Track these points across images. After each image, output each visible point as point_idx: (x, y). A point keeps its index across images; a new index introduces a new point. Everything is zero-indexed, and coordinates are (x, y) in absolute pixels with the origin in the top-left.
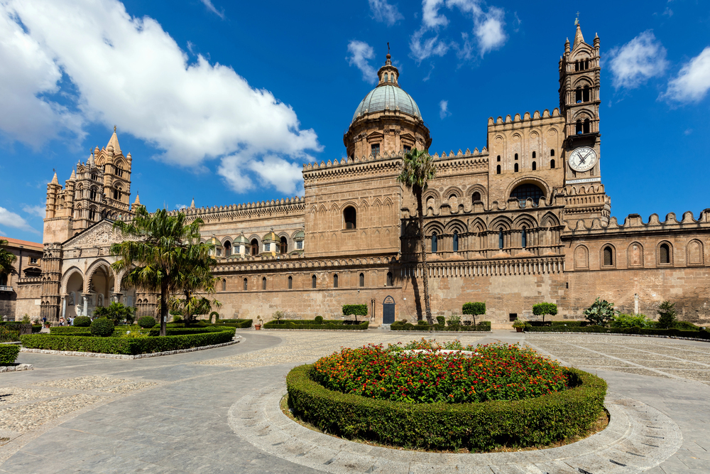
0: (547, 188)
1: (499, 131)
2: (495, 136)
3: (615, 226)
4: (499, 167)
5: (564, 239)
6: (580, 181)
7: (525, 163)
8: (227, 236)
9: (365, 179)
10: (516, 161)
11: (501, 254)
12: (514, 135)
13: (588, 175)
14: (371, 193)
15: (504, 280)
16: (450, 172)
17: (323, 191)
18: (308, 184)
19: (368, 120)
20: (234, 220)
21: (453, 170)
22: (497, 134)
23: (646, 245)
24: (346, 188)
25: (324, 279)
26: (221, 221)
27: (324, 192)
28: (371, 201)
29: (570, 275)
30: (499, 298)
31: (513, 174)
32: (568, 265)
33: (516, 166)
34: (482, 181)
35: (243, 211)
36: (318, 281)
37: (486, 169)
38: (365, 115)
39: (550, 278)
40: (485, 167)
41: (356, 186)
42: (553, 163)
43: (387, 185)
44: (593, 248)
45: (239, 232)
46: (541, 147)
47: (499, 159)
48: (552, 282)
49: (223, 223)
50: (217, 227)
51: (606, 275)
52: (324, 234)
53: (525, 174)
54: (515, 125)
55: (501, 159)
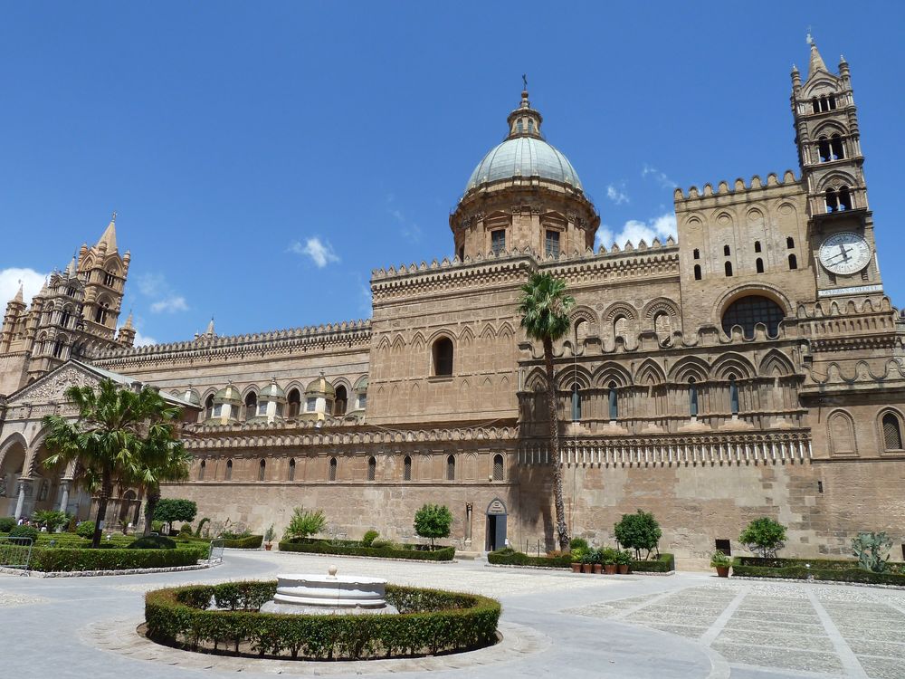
0: (786, 303)
1: (694, 211)
2: (687, 219)
3: (896, 376)
4: (697, 269)
5: (808, 400)
6: (845, 291)
7: (744, 262)
8: (252, 384)
9: (469, 293)
10: (728, 259)
11: (694, 425)
12: (721, 216)
13: (858, 280)
14: (478, 315)
15: (701, 474)
16: (613, 278)
17: (401, 312)
18: (378, 301)
19: (486, 195)
20: (266, 357)
21: (619, 275)
22: (691, 215)
24: (438, 306)
25: (388, 464)
26: (244, 360)
27: (402, 313)
28: (477, 329)
29: (824, 466)
30: (695, 509)
31: (723, 280)
32: (818, 449)
33: (728, 265)
34: (668, 292)
35: (281, 342)
36: (379, 468)
37: (674, 273)
38: (481, 186)
39: (787, 472)
40: (674, 268)
41: (455, 304)
42: (792, 259)
43: (505, 302)
44: (861, 416)
45: (270, 377)
46: (768, 234)
47: (696, 254)
48: (792, 479)
49: (248, 363)
50: (238, 369)
51: (891, 468)
52: (399, 384)
53: (744, 279)
54: (720, 199)
55: (701, 255)
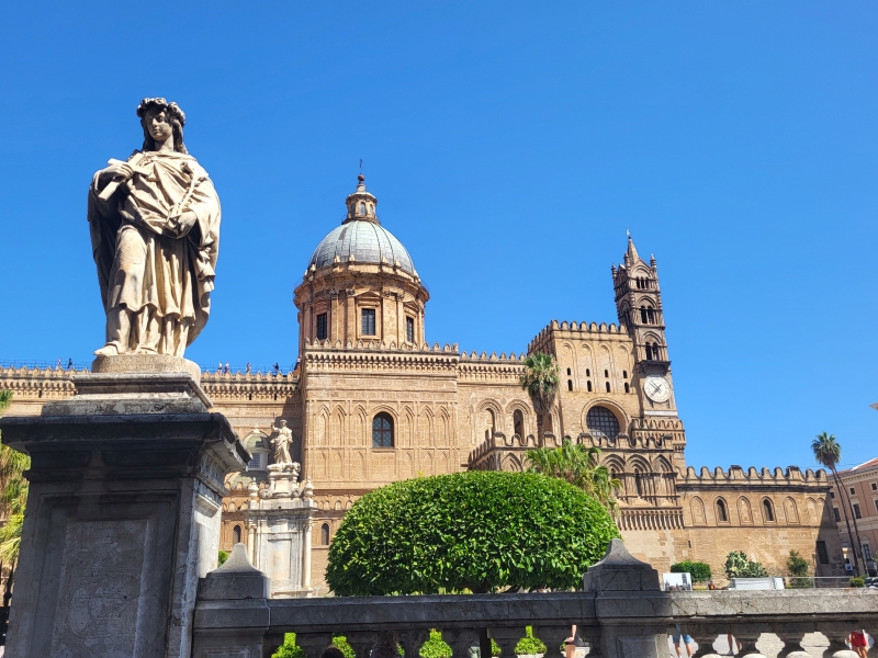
0: (625, 416)
1: (567, 339)
2: (561, 344)
3: (722, 477)
4: (570, 382)
5: (678, 488)
7: (599, 383)
9: (407, 376)
10: (588, 379)
13: (665, 407)
14: (416, 396)
18: (314, 370)
19: (357, 273)
22: (565, 342)
23: (751, 501)
24: (377, 384)
27: (340, 384)
31: (587, 394)
32: (687, 520)
33: (589, 384)
41: (394, 384)
42: (627, 386)
43: (439, 389)
44: (707, 501)
46: (613, 366)
47: (569, 372)
51: (723, 532)
53: (599, 395)
54: (582, 334)
55: (572, 373)
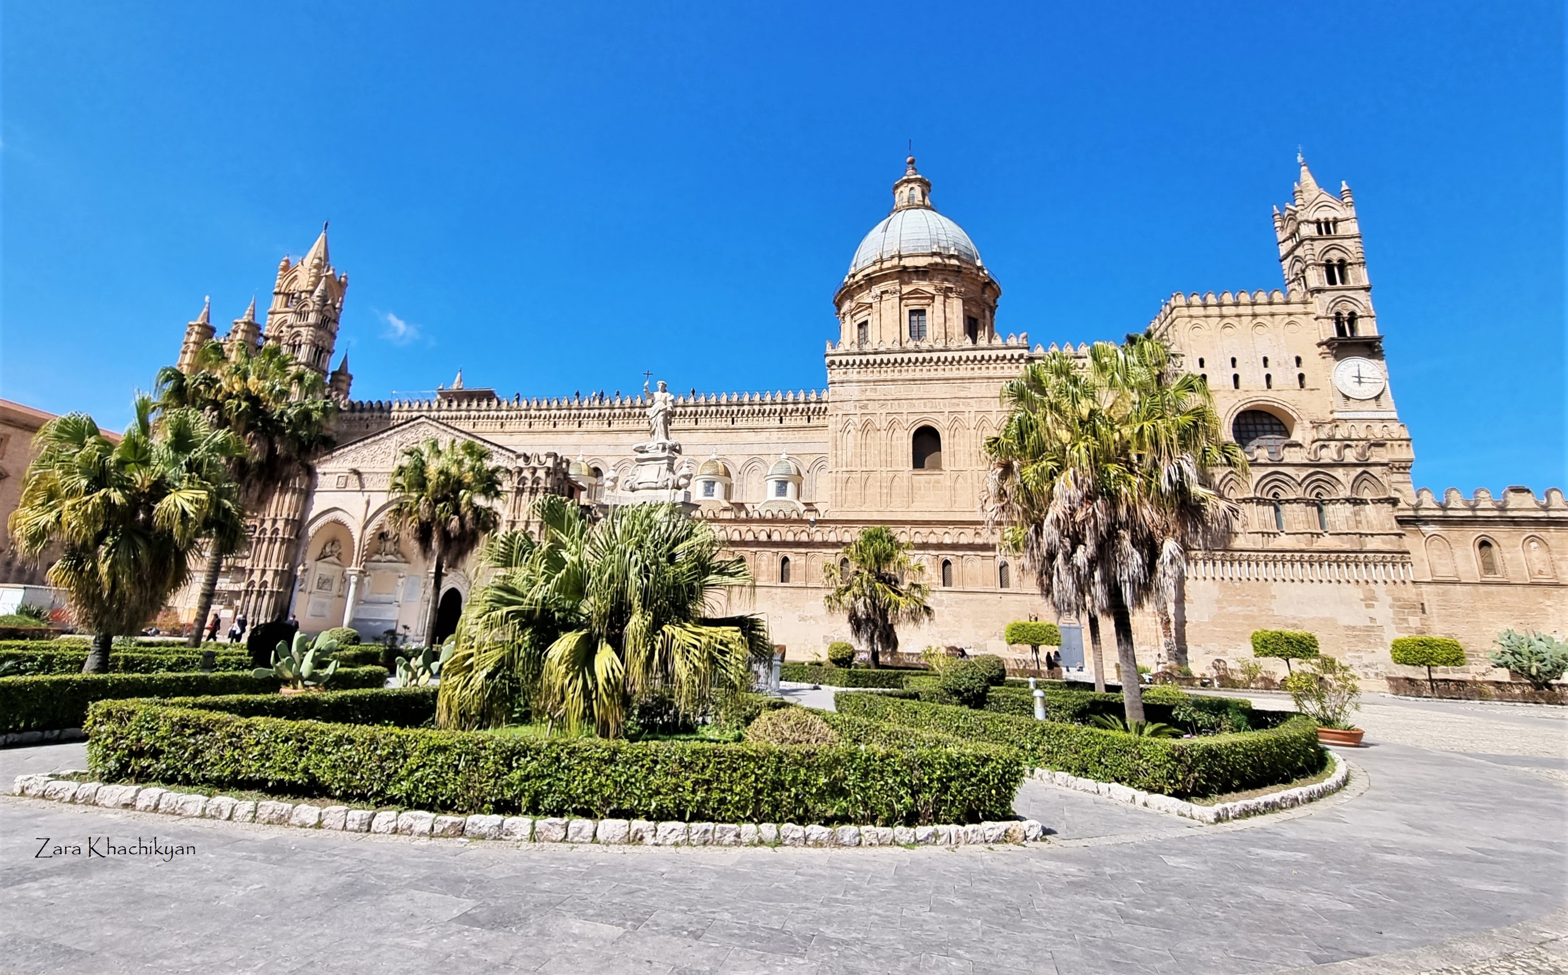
3: (1489, 505)
4: (1204, 378)
5: (1401, 521)
6: (1359, 415)
7: (1252, 377)
9: (958, 379)
11: (1285, 542)
12: (1225, 327)
13: (1373, 405)
14: (969, 404)
17: (868, 393)
18: (838, 378)
19: (904, 269)
22: (1194, 321)
23: (1552, 543)
24: (918, 391)
27: (870, 394)
28: (970, 420)
31: (1232, 391)
33: (1236, 378)
38: (891, 258)
41: (939, 390)
42: (1301, 379)
44: (1456, 541)
46: (1276, 351)
47: (1202, 363)
48: (1393, 600)
51: (1492, 593)
52: (872, 475)
53: (1253, 394)
54: (1224, 308)
55: (1207, 364)
